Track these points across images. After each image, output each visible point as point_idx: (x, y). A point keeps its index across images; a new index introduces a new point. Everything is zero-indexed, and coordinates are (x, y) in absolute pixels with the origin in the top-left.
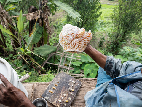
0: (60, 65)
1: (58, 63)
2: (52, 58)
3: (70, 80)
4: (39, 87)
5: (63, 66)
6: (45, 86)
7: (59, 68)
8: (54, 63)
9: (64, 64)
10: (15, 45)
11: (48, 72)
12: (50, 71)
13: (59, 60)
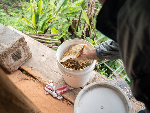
0: (114, 72)
1: (114, 69)
2: (111, 62)
3: (126, 88)
4: (99, 78)
5: (117, 75)
6: (103, 80)
7: (112, 74)
8: (110, 67)
9: (119, 73)
10: (86, 33)
11: (102, 71)
12: (104, 72)
13: (116, 67)
